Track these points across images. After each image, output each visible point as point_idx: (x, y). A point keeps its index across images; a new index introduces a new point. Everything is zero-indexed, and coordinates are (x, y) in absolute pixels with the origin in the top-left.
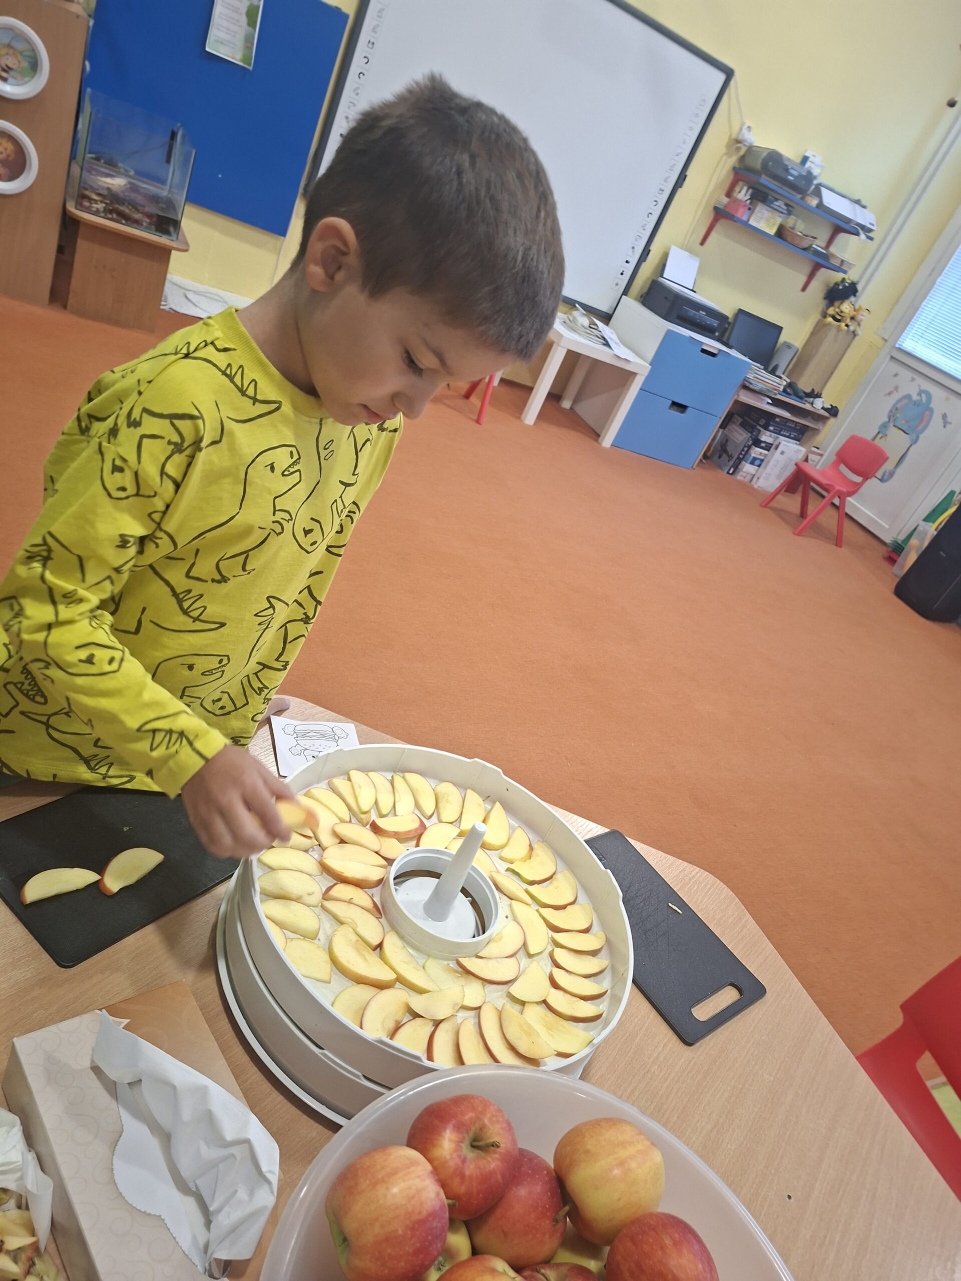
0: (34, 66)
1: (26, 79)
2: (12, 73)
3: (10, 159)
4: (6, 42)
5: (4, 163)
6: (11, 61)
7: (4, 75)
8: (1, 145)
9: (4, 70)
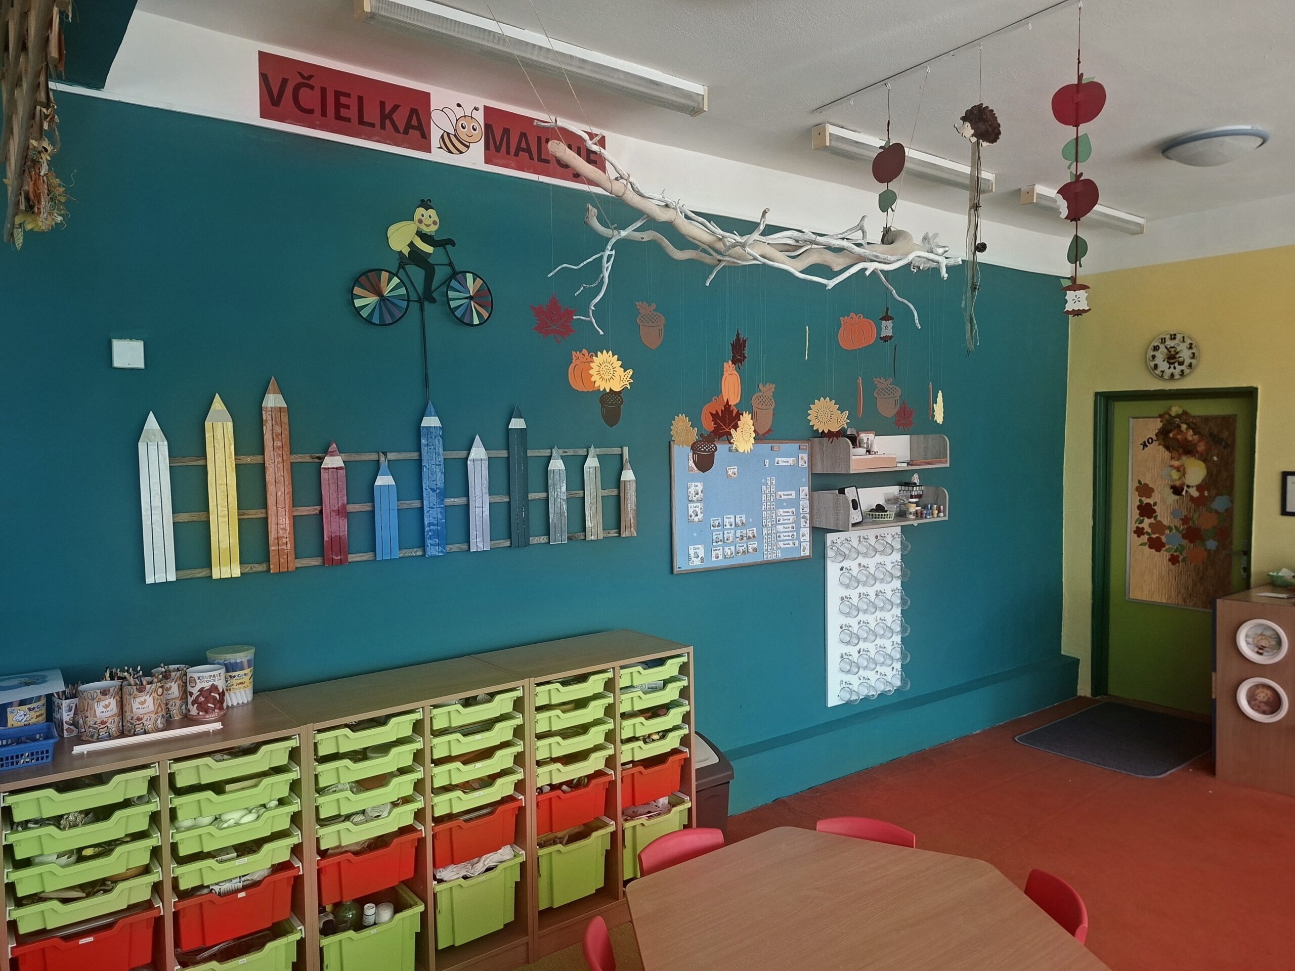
0: (1279, 643)
1: (1275, 652)
2: (1266, 649)
3: (1271, 700)
4: (1260, 632)
5: (1267, 703)
6: (1264, 643)
7: (1261, 651)
8: (1263, 692)
9: (1260, 649)
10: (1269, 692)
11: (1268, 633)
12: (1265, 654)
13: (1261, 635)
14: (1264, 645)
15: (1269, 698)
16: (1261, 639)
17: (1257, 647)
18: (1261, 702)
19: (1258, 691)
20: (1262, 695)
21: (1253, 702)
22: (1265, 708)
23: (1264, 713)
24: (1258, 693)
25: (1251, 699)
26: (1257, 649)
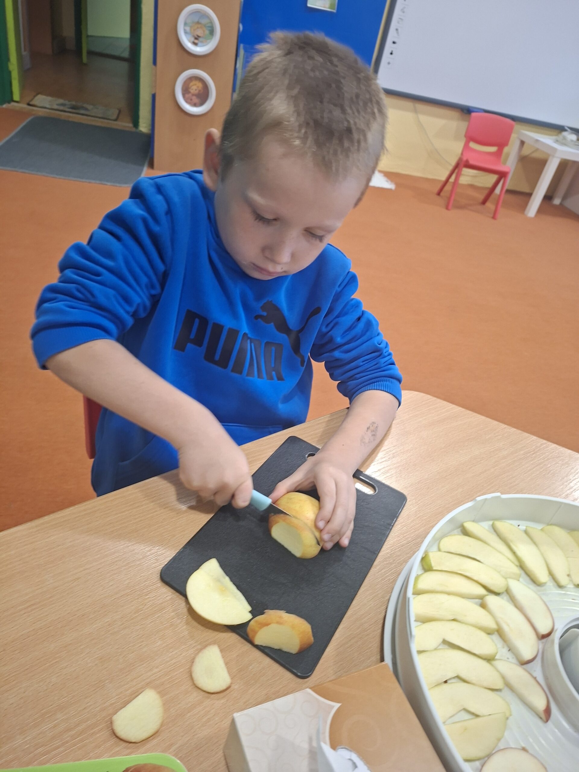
0: (212, 32)
1: (208, 41)
2: (200, 39)
4: (196, 20)
5: (198, 96)
6: (199, 32)
7: (196, 41)
8: (196, 85)
9: (196, 39)
10: (200, 85)
11: (204, 21)
12: (200, 44)
13: (198, 23)
14: (199, 35)
15: (200, 91)
16: (198, 28)
17: (194, 36)
18: (193, 95)
19: (191, 84)
20: (194, 87)
21: (187, 96)
22: (195, 100)
23: (195, 105)
24: (192, 86)
25: (186, 91)
26: (193, 39)
